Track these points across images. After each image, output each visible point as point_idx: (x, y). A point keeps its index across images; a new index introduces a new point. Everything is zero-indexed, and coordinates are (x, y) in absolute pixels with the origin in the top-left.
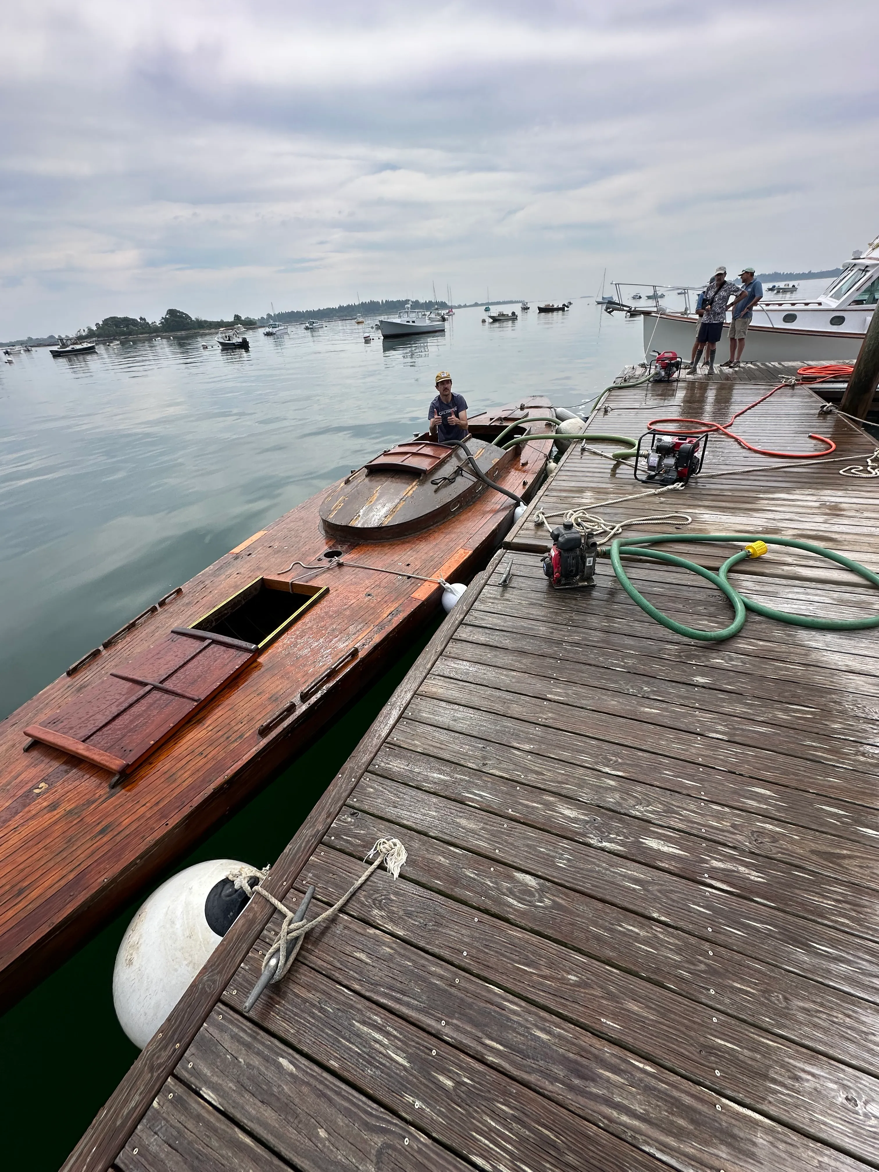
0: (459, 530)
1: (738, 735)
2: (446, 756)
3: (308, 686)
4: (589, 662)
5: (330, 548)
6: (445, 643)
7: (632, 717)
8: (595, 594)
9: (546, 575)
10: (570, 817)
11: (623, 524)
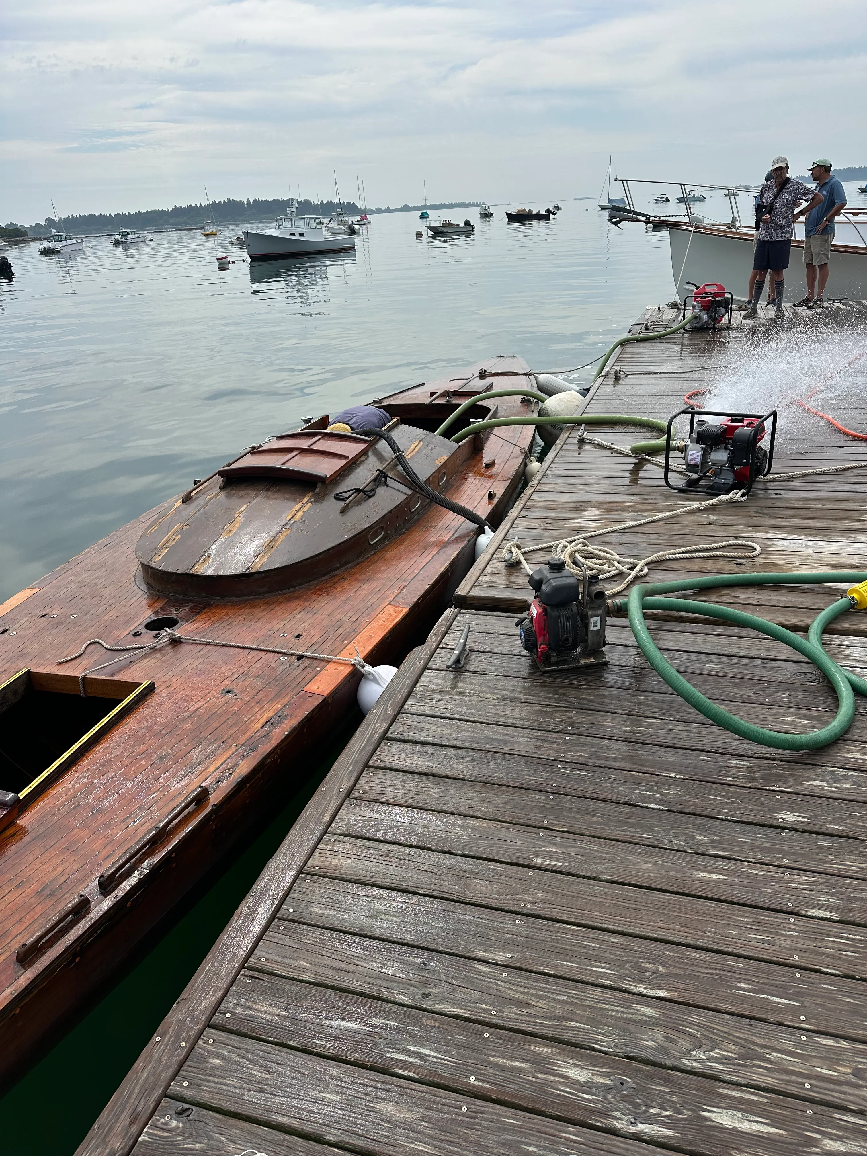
0: (384, 575)
1: (855, 910)
2: (357, 985)
3: (114, 864)
4: (602, 796)
5: (157, 613)
6: (355, 775)
7: (679, 890)
8: (609, 677)
9: (526, 648)
10: (578, 1082)
11: (648, 559)
